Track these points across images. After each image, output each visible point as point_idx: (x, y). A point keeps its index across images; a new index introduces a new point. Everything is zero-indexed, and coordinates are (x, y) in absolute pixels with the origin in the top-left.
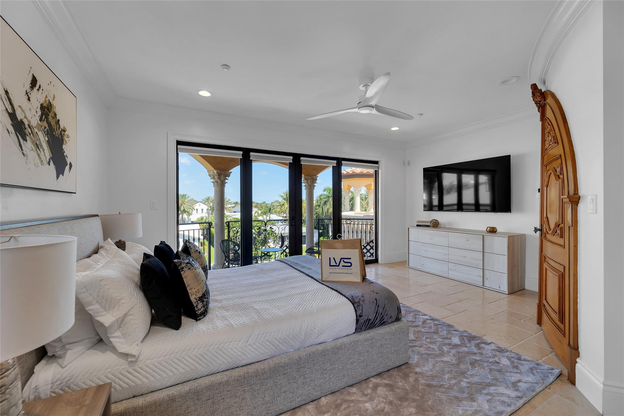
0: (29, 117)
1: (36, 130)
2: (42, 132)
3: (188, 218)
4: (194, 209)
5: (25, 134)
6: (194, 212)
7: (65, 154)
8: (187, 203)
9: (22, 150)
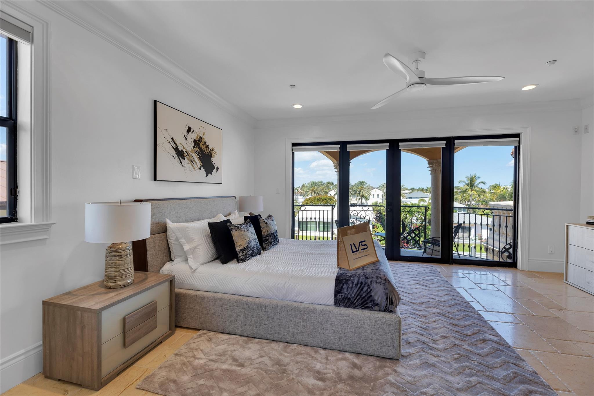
0: (186, 147)
1: (190, 153)
2: (194, 153)
3: (366, 202)
4: (371, 195)
5: (184, 156)
6: (371, 197)
7: (213, 163)
8: (365, 189)
9: (182, 164)
